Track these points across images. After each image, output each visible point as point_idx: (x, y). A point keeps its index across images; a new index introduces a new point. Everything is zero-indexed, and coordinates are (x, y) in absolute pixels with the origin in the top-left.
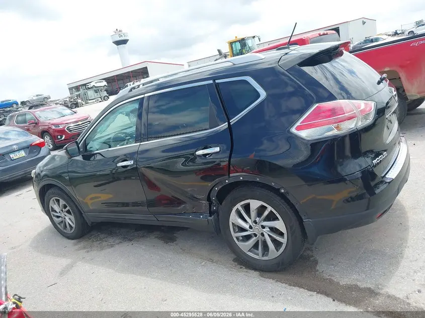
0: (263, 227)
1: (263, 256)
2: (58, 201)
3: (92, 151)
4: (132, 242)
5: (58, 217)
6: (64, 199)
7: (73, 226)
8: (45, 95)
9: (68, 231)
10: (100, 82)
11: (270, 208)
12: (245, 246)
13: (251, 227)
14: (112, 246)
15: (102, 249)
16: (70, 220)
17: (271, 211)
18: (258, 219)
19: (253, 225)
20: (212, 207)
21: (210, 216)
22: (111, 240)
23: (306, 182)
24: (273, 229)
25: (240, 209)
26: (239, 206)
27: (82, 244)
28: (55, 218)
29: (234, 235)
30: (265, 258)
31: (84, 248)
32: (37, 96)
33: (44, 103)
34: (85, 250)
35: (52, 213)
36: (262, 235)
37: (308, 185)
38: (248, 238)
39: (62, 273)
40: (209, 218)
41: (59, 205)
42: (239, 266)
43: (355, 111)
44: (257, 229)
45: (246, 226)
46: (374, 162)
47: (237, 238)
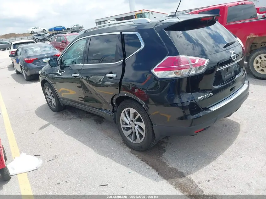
0: (136, 125)
1: (134, 141)
2: (49, 89)
3: (66, 65)
4: (81, 119)
5: (49, 98)
6: (51, 89)
7: (55, 105)
8: (81, 25)
9: (53, 107)
10: (113, 20)
11: (139, 115)
12: (126, 133)
13: (130, 124)
14: (71, 119)
15: (65, 120)
16: (54, 101)
17: (139, 116)
18: (133, 120)
19: (131, 122)
20: (115, 108)
21: (112, 113)
22: (72, 116)
23: (155, 103)
24: (140, 127)
25: (126, 112)
26: (125, 110)
27: (58, 115)
28: (48, 99)
29: (122, 126)
30: (135, 142)
31: (58, 117)
32: (76, 25)
33: (79, 30)
34: (57, 119)
35: (47, 96)
36: (135, 128)
37: (156, 105)
38: (128, 129)
39: (41, 128)
40: (111, 114)
41: (49, 92)
42: (124, 144)
43: (189, 64)
44: (132, 125)
45: (128, 122)
46: (198, 98)
47: (124, 128)
